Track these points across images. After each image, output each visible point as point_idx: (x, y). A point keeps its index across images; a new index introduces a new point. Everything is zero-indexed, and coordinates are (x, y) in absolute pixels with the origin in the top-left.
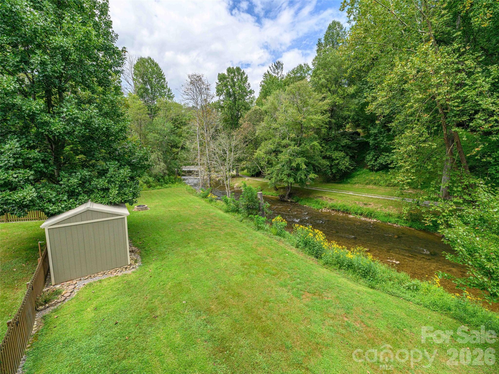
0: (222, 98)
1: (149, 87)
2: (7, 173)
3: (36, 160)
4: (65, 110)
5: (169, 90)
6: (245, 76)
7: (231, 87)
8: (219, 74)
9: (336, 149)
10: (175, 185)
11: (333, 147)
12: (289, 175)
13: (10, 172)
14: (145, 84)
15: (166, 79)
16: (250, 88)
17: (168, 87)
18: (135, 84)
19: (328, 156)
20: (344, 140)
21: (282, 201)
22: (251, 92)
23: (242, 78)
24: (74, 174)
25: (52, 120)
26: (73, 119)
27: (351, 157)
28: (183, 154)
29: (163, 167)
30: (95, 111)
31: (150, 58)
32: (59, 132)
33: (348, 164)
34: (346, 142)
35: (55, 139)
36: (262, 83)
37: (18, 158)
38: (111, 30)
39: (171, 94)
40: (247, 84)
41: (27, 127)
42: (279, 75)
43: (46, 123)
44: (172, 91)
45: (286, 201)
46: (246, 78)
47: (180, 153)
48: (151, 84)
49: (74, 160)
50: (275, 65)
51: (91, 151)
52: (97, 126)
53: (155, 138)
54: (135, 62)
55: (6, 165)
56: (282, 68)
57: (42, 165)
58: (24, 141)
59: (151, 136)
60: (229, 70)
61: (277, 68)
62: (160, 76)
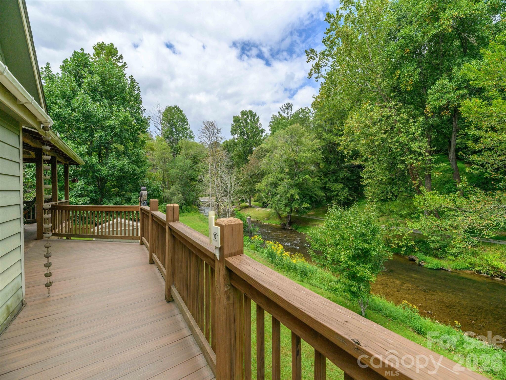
0: (236, 136)
1: (174, 129)
2: (76, 199)
3: (91, 192)
4: (110, 162)
5: (191, 132)
6: (257, 117)
7: (245, 127)
8: (234, 116)
9: (336, 181)
10: (191, 214)
11: (332, 179)
12: (286, 205)
13: (78, 198)
14: (171, 127)
15: (189, 122)
16: (262, 127)
17: (190, 129)
18: (163, 128)
19: (327, 187)
20: (342, 173)
21: (283, 229)
22: (263, 131)
23: (254, 119)
24: (111, 200)
25: (102, 168)
26: (114, 167)
27: (350, 189)
28: (199, 187)
29: (180, 198)
30: (127, 161)
31: (176, 106)
32: (105, 175)
33: (346, 195)
34: (345, 175)
35: (101, 178)
36: (271, 123)
37: (82, 190)
38: (141, 106)
39: (193, 134)
40: (259, 124)
41: (87, 172)
42: (289, 115)
43: (99, 170)
44: (193, 133)
45: (287, 229)
46: (258, 119)
47: (196, 186)
48: (176, 128)
49: (111, 192)
50: (285, 106)
51: (123, 186)
52: (127, 170)
53: (176, 173)
54: (164, 110)
55: (75, 194)
56: (291, 109)
57: (94, 194)
58: (86, 180)
59: (172, 172)
60: (243, 113)
61: (287, 109)
62: (184, 120)
